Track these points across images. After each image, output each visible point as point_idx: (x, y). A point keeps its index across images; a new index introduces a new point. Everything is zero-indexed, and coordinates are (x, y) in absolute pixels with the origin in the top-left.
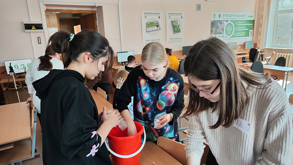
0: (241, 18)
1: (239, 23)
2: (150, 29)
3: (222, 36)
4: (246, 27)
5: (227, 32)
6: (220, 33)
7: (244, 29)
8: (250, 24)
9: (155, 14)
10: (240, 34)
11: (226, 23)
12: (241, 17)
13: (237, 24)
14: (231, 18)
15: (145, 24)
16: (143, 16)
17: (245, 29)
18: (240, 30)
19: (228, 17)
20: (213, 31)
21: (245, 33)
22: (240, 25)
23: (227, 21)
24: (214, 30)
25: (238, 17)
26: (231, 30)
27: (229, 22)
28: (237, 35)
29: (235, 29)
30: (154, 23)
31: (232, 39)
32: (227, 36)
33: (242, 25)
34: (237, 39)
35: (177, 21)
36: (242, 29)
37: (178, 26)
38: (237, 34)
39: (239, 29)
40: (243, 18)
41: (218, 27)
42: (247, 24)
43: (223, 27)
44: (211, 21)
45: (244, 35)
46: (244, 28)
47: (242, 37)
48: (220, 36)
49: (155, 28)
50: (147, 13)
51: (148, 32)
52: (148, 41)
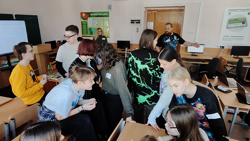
2: (233, 25)
9: (244, 10)
15: (227, 20)
16: (227, 12)
30: (240, 19)
49: (241, 24)
50: (232, 10)
51: (229, 28)
52: (227, 37)
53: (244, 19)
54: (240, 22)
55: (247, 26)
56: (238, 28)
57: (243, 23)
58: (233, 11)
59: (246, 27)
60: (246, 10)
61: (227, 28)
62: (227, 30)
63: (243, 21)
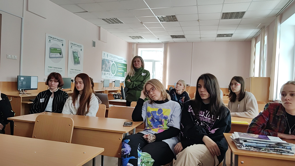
1: (119, 64)
2: (53, 55)
4: (123, 69)
5: (112, 71)
6: (108, 71)
8: (125, 67)
9: (59, 40)
11: (111, 63)
12: (120, 60)
14: (114, 59)
15: (49, 49)
16: (47, 40)
17: (122, 71)
18: (120, 70)
19: (113, 58)
22: (119, 66)
23: (112, 61)
24: (104, 67)
25: (118, 60)
26: (115, 69)
27: (113, 63)
28: (118, 75)
29: (117, 69)
30: (58, 49)
31: (115, 78)
32: (112, 74)
34: (118, 78)
35: (77, 52)
37: (78, 57)
40: (121, 61)
41: (106, 66)
42: (123, 67)
43: (110, 66)
44: (102, 58)
47: (121, 77)
48: (108, 74)
49: (58, 55)
50: (51, 37)
51: (51, 57)
52: (51, 68)
53: (60, 50)
54: (58, 53)
55: (62, 57)
56: (57, 58)
57: (60, 54)
58: (52, 39)
59: (62, 59)
60: (60, 41)
61: (50, 57)
62: (50, 59)
63: (59, 52)
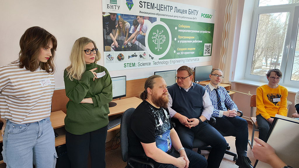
0: (187, 18)
1: (182, 26)
3: (141, 56)
4: (198, 37)
7: (194, 42)
8: (206, 32)
10: (184, 51)
13: (178, 28)
14: (161, 12)
17: (196, 41)
18: (186, 42)
20: (112, 41)
21: (195, 49)
24: (114, 39)
26: (164, 41)
28: (178, 53)
29: (173, 39)
33: (189, 31)
34: (178, 61)
36: (189, 42)
38: (177, 51)
39: (182, 39)
40: (190, 16)
42: (199, 32)
43: (143, 34)
44: (104, 13)
45: (194, 53)
46: (194, 40)
47: (189, 58)
